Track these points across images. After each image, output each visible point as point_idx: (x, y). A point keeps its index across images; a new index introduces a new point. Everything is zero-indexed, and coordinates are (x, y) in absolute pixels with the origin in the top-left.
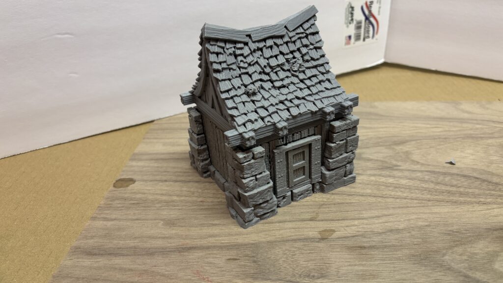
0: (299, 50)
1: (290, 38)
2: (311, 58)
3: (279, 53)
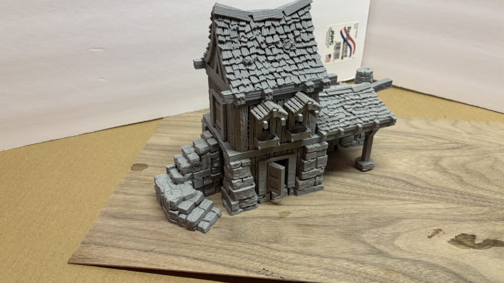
0: (292, 32)
1: (286, 22)
2: (302, 40)
3: (275, 33)
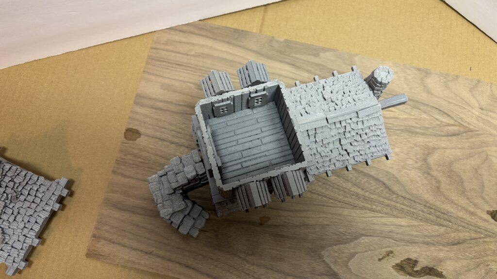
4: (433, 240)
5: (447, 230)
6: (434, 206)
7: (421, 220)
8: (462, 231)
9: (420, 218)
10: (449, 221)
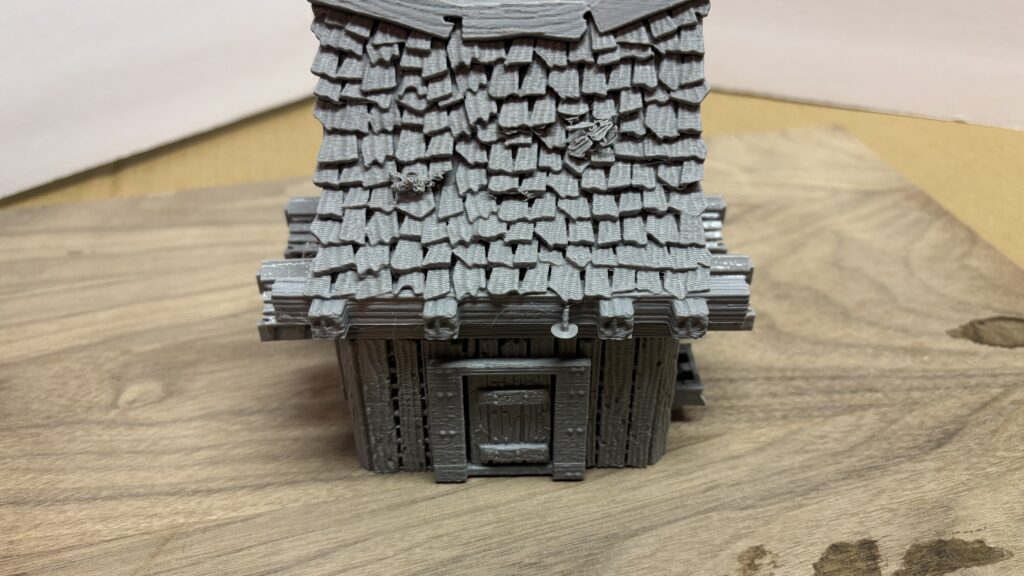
0: (614, 95)
1: (596, 54)
2: (649, 131)
3: (542, 91)
4: (870, 457)
5: (885, 414)
6: (794, 370)
7: (784, 417)
8: (927, 400)
9: (778, 414)
10: (871, 390)
